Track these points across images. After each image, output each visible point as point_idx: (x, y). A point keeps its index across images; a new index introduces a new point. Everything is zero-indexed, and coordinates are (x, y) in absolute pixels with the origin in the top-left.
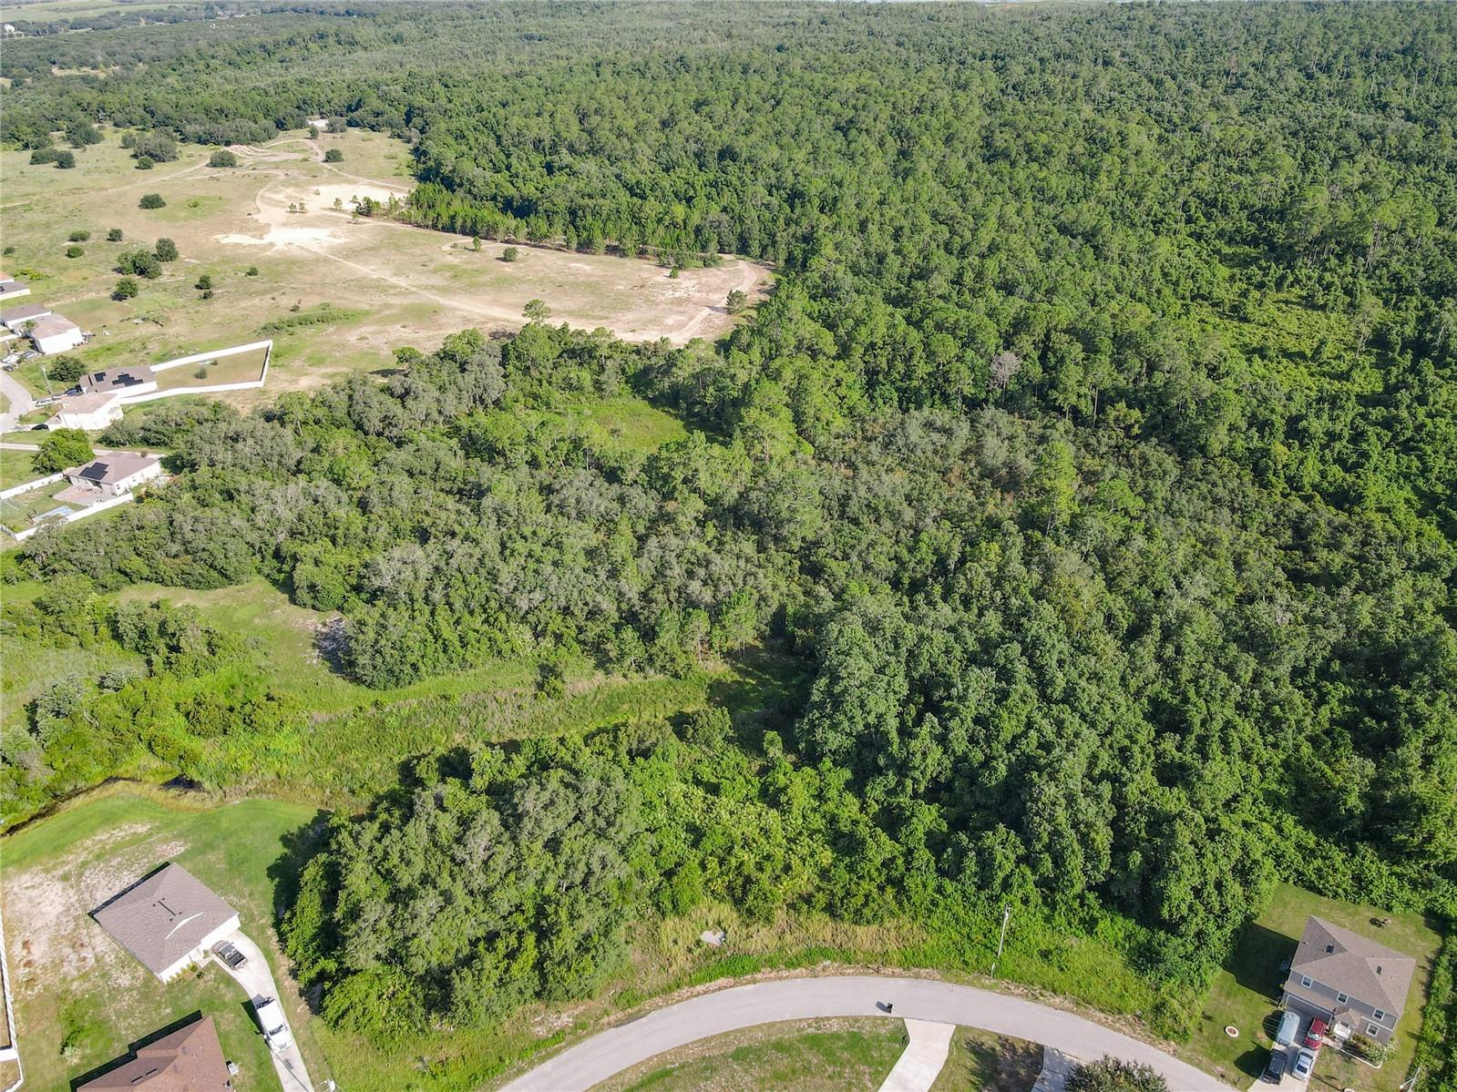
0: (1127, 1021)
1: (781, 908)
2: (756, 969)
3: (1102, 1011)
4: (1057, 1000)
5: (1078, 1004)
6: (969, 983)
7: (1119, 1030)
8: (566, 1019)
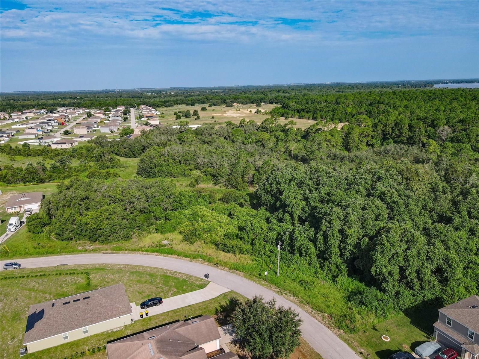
0: (323, 316)
1: (200, 241)
2: (172, 254)
3: (312, 308)
4: (292, 298)
5: (301, 302)
6: (254, 281)
7: (314, 317)
8: (92, 248)
